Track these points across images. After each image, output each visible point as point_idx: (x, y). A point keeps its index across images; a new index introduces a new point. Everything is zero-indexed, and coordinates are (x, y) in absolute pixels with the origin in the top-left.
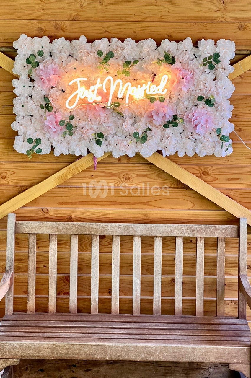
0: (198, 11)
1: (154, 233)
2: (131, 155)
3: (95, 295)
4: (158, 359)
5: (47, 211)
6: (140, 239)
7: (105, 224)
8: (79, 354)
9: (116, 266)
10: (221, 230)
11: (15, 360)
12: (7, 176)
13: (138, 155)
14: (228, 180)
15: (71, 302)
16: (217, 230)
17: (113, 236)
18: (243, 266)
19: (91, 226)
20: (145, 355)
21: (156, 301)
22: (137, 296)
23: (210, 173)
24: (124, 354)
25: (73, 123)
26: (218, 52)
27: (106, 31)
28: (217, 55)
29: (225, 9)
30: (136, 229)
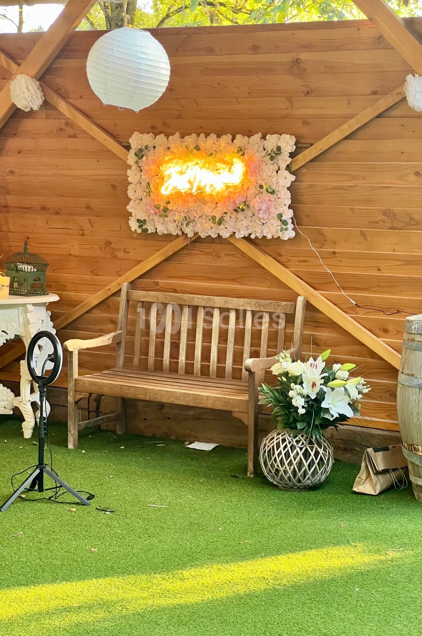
0: (272, 109)
1: (229, 306)
2: (214, 236)
3: (182, 358)
4: (182, 403)
5: (157, 284)
6: (218, 311)
7: (193, 295)
8: (128, 393)
9: (199, 333)
10: (282, 307)
11: (86, 394)
12: (130, 252)
13: (219, 236)
14: (299, 261)
15: (164, 362)
16: (279, 305)
17: (198, 306)
18: (296, 339)
19: (182, 297)
20: (173, 399)
21: (228, 367)
22: (214, 361)
23: (283, 254)
24: (158, 397)
25: (169, 207)
26: (279, 145)
27: (201, 127)
28: (279, 148)
29: (292, 107)
30: (216, 301)
